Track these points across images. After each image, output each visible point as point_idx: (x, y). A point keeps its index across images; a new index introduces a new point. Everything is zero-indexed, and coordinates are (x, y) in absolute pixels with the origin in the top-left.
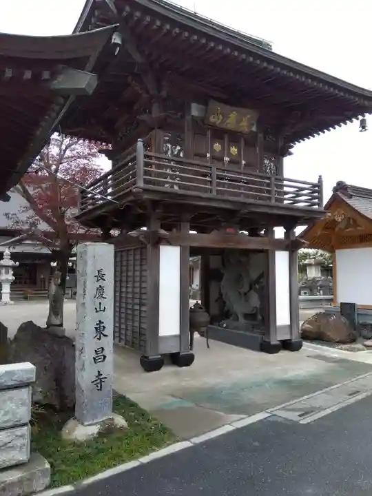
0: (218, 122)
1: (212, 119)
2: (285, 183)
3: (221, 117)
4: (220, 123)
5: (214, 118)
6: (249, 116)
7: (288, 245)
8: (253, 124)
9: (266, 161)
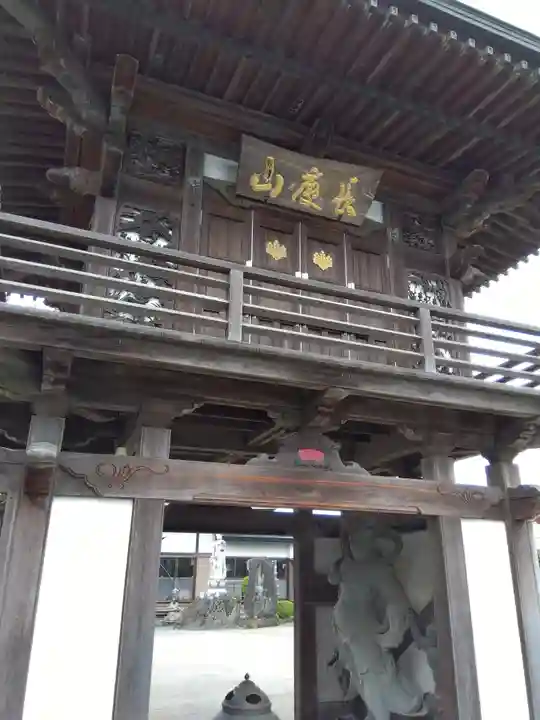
0: (275, 194)
1: (257, 185)
2: (470, 326)
3: (280, 179)
4: (280, 196)
5: (262, 181)
6: (354, 180)
7: (502, 502)
8: (369, 203)
9: (412, 288)
